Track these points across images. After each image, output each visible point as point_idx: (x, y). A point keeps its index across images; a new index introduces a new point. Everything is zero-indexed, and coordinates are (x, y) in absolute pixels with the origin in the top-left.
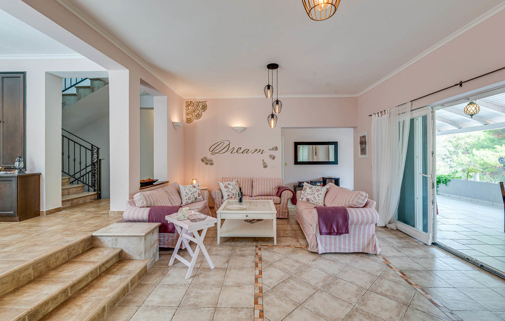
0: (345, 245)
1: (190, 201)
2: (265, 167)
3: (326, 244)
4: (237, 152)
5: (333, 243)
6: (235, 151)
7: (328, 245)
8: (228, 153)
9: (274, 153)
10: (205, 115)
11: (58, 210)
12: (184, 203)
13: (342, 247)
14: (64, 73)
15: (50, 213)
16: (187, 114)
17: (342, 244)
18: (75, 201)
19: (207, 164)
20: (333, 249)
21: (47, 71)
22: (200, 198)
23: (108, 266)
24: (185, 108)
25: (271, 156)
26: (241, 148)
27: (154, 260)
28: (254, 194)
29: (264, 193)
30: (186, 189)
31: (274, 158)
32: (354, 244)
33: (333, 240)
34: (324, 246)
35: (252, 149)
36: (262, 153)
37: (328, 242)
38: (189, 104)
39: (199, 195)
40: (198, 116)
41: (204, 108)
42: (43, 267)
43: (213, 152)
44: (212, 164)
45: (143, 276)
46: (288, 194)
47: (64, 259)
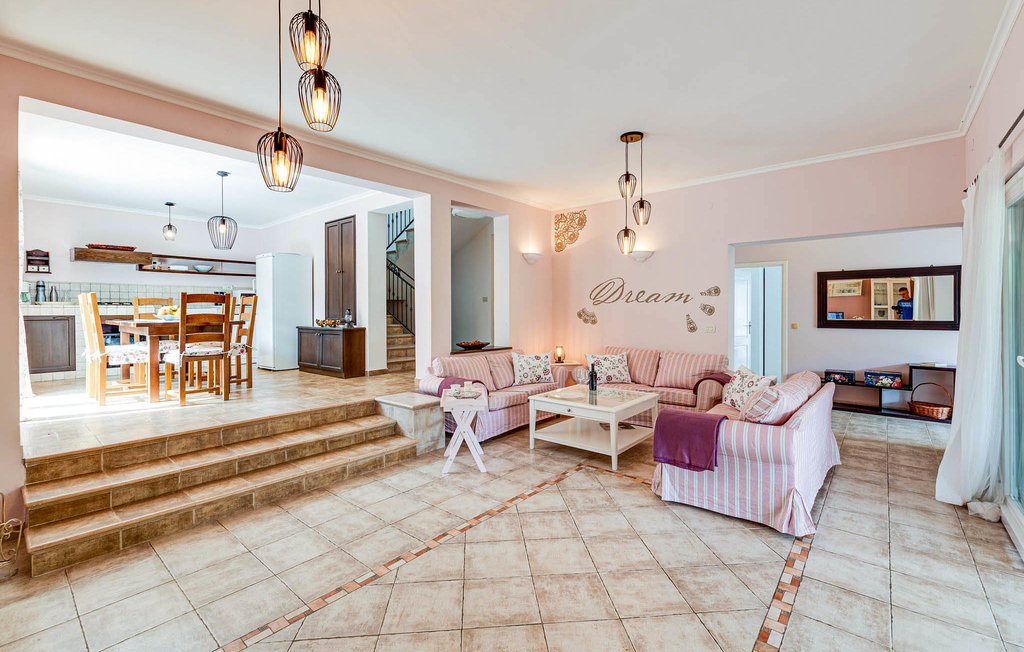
0: (721, 496)
1: (527, 380)
2: (693, 329)
3: (682, 486)
4: (637, 299)
5: (696, 486)
6: (634, 297)
7: (686, 489)
8: (622, 301)
9: (711, 301)
10: (584, 235)
11: (382, 372)
12: (516, 383)
13: (716, 499)
14: (388, 208)
15: (374, 374)
16: (557, 236)
17: (716, 493)
18: (408, 365)
19: (586, 321)
20: (696, 500)
21: (370, 210)
22: (547, 377)
23: (378, 435)
24: (553, 226)
25: (704, 308)
26: (644, 292)
27: (434, 445)
28: (657, 383)
29: (676, 383)
30: (522, 360)
31: (711, 311)
32: (743, 500)
33: (696, 481)
34: (678, 488)
35: (665, 293)
36: (685, 302)
37: (686, 483)
38: (560, 218)
39: (546, 372)
40: (573, 238)
41: (582, 222)
42: (319, 418)
43: (596, 301)
44: (594, 322)
45: (408, 457)
46: (711, 389)
47: (342, 417)
